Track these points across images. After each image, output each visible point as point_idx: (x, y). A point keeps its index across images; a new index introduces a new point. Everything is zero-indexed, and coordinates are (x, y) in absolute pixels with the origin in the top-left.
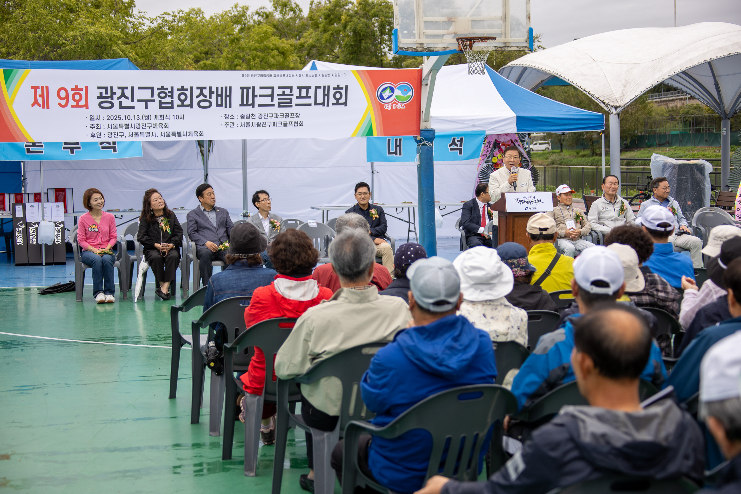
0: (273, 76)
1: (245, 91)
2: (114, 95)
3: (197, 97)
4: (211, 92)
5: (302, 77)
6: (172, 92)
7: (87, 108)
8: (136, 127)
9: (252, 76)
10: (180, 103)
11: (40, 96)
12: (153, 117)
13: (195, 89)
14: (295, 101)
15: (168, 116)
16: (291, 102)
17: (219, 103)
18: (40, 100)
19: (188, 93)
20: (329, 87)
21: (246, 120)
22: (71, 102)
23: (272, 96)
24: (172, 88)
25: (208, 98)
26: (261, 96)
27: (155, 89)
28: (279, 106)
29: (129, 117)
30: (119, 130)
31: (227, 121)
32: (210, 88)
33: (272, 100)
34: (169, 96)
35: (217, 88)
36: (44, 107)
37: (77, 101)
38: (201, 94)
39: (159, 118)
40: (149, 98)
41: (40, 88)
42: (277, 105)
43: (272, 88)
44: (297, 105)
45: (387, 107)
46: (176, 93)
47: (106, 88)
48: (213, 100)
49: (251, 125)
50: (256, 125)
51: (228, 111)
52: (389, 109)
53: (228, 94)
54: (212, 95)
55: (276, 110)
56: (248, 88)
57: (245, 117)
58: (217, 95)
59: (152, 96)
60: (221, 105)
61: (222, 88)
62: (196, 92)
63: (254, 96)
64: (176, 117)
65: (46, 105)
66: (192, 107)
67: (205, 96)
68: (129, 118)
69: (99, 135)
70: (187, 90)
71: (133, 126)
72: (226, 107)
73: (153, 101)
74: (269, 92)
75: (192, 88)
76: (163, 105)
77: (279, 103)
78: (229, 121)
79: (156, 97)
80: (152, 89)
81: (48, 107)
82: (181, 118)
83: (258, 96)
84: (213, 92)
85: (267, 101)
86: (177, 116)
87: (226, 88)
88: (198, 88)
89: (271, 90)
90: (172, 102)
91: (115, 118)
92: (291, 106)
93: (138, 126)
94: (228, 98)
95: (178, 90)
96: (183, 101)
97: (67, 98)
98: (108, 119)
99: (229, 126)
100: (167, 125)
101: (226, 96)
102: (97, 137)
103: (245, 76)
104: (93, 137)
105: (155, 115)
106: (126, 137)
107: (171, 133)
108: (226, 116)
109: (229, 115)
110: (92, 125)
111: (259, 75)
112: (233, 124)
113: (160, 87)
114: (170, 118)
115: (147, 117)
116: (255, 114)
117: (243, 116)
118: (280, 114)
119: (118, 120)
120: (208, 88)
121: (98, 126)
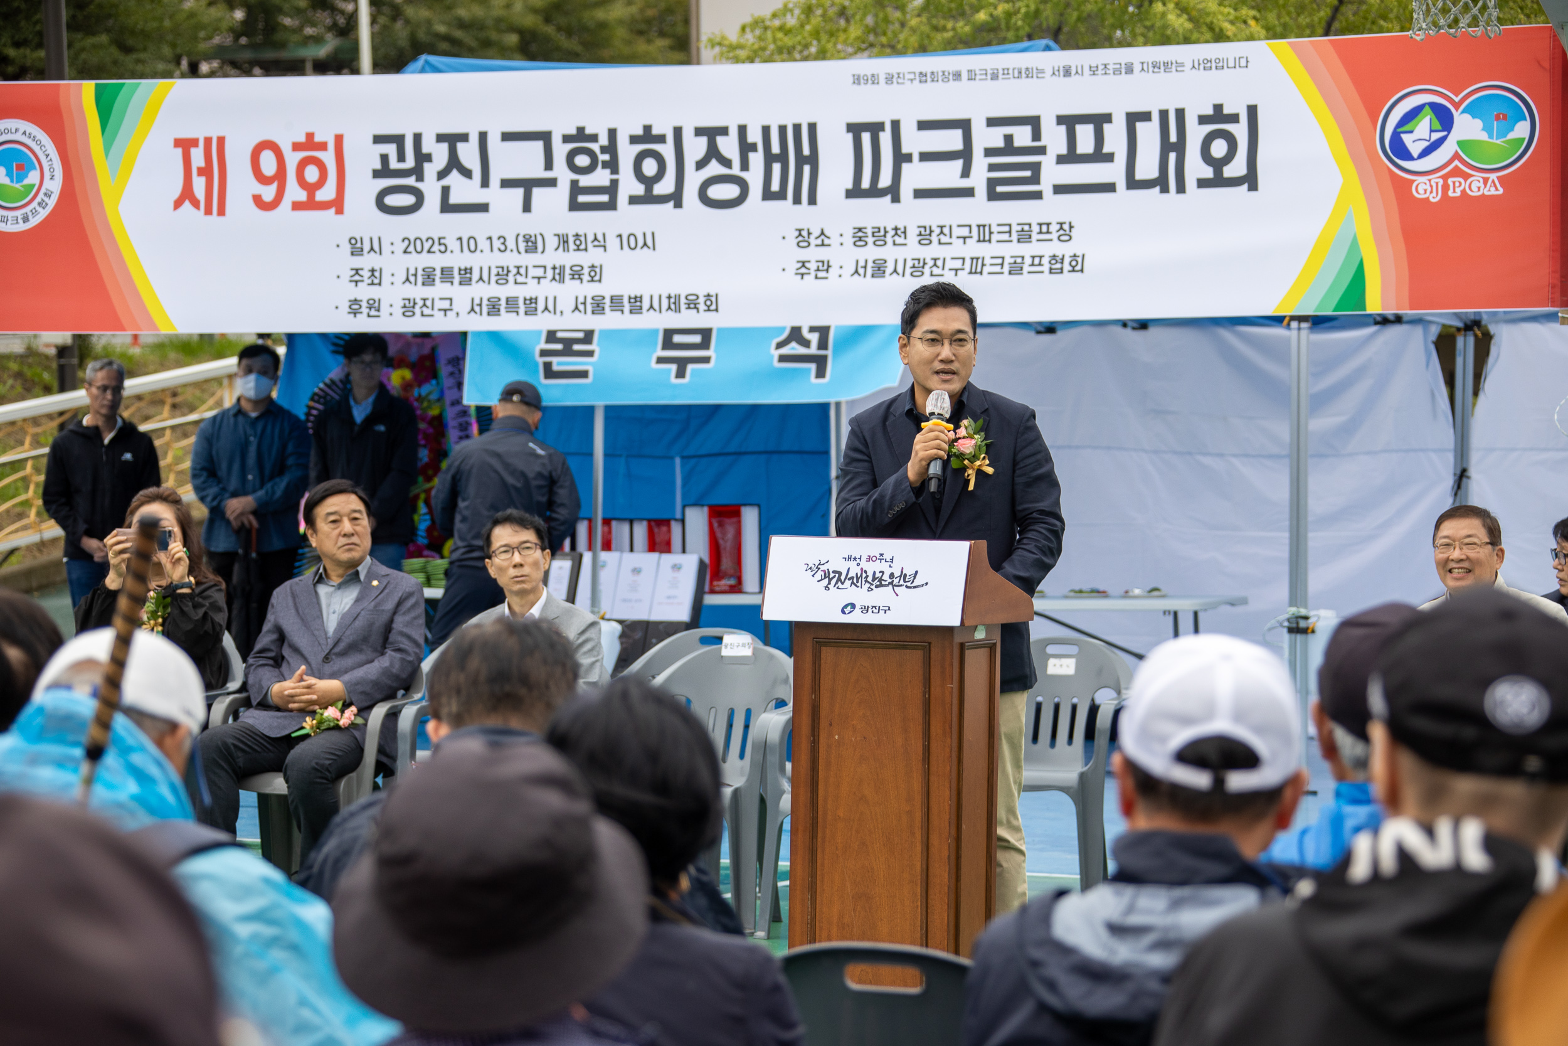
0: (965, 75)
1: (866, 137)
2: (426, 166)
3: (701, 165)
4: (746, 148)
5: (1074, 78)
6: (611, 148)
7: (340, 211)
8: (494, 279)
9: (889, 79)
11: (199, 171)
12: (552, 242)
13: (688, 136)
14: (1052, 173)
15: (600, 237)
16: (1035, 179)
17: (775, 186)
18: (199, 185)
19: (667, 150)
20: (1180, 113)
21: (871, 253)
22: (294, 192)
23: (965, 155)
24: (612, 133)
25: (736, 170)
26: (925, 157)
27: (557, 140)
28: (993, 196)
29: (472, 242)
30: (440, 289)
31: (804, 254)
32: (742, 130)
33: (966, 173)
34: (605, 165)
35: (766, 130)
36: (208, 212)
37: (311, 189)
38: (713, 153)
39: (572, 246)
40: (541, 173)
41: (201, 142)
42: (981, 191)
43: (964, 126)
44: (1059, 189)
45: (1425, 189)
46: (627, 153)
47: (399, 140)
48: (754, 177)
49: (892, 269)
50: (908, 271)
51: (805, 215)
52: (1435, 198)
53: (806, 151)
54: (752, 156)
55: (979, 210)
56: (875, 128)
57: (870, 240)
58: (769, 159)
59: (549, 165)
60: (781, 195)
61: (783, 129)
62: (695, 148)
63: (901, 158)
64: (629, 242)
65: (216, 204)
66: (678, 205)
67: (727, 163)
68: (473, 248)
69: (374, 306)
70: (662, 139)
71: (485, 277)
73: (552, 183)
74: (953, 140)
75: (678, 131)
76: (582, 199)
77: (992, 184)
78: (813, 254)
79: (561, 171)
80: (545, 137)
81: (222, 212)
82: (645, 244)
83: (916, 157)
84: (753, 147)
85: (948, 174)
86: (632, 239)
87: (797, 128)
88: (699, 132)
89: (958, 134)
90: (615, 183)
92: (1038, 195)
93: (503, 275)
94: (807, 169)
95: (634, 140)
96: (650, 183)
97: (280, 175)
98: (405, 252)
99: (809, 274)
100: (598, 270)
101: (801, 160)
102: (369, 316)
103: (862, 81)
104: (355, 314)
105: (558, 235)
106: (458, 314)
107: (607, 301)
108: (800, 235)
109: (809, 234)
110: (357, 271)
111: (912, 76)
112: (825, 267)
113: (573, 132)
114: (608, 245)
115: (530, 244)
116: (905, 228)
117: (860, 234)
118: (999, 225)
119: (438, 253)
120: (734, 132)
121: (373, 275)
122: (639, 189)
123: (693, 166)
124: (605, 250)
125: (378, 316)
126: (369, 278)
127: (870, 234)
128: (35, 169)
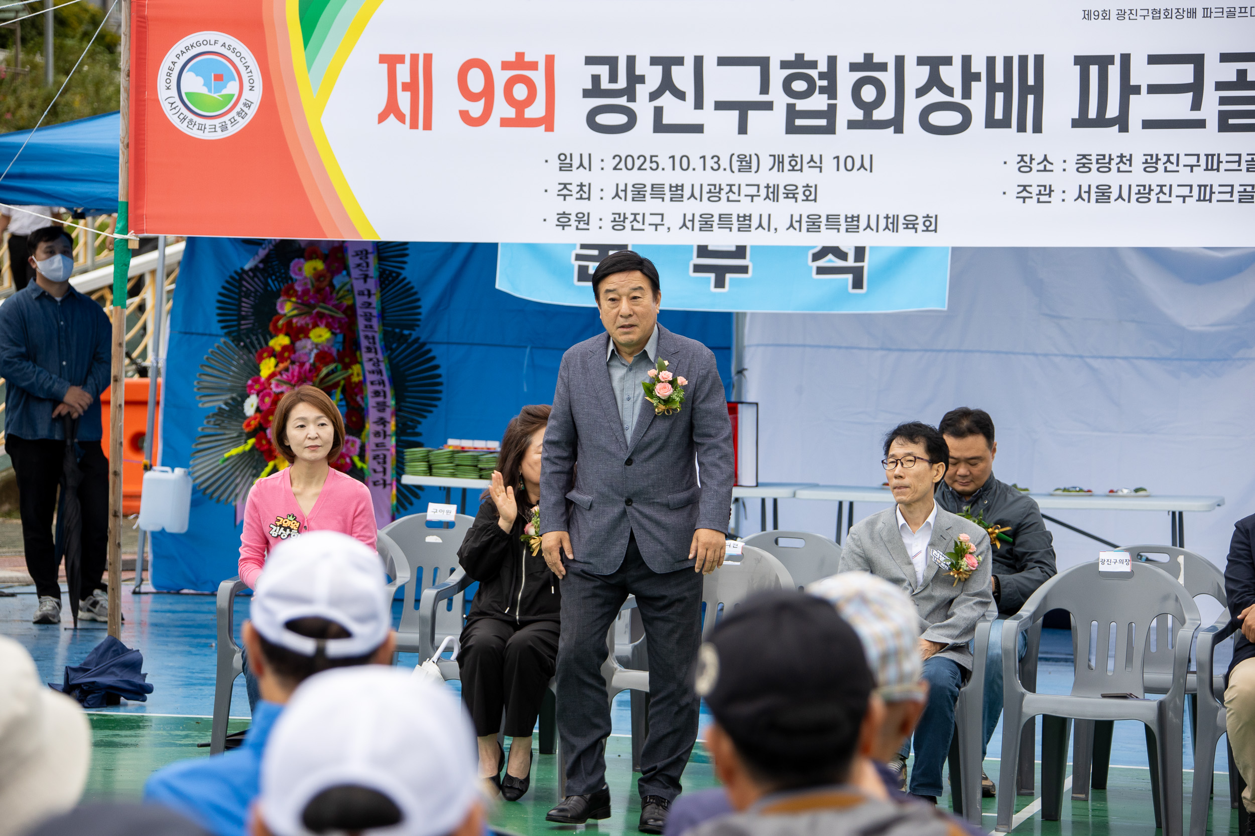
0: (1200, 13)
1: (1094, 70)
2: (638, 86)
3: (921, 92)
4: (969, 77)
6: (831, 75)
7: (550, 128)
8: (705, 196)
9: (1122, 15)
10: (858, 115)
11: (405, 87)
12: (766, 162)
13: (910, 65)
15: (817, 159)
17: (999, 114)
18: (404, 100)
19: (888, 78)
21: (1094, 178)
22: (502, 109)
23: (1196, 88)
24: (832, 61)
25: (957, 98)
26: (1154, 89)
27: (774, 66)
28: (1224, 126)
29: (685, 159)
30: (650, 205)
31: (1025, 179)
32: (967, 61)
33: (1196, 105)
34: (823, 90)
35: (991, 61)
36: (414, 125)
37: (520, 106)
38: (935, 81)
39: (787, 166)
41: (408, 60)
42: (1213, 122)
43: (1197, 61)
46: (846, 80)
47: (612, 62)
48: (977, 104)
49: (1115, 194)
50: (1134, 197)
51: (1029, 142)
53: (1031, 81)
54: (974, 85)
55: (1209, 140)
56: (1104, 62)
57: (1094, 167)
58: (992, 87)
59: (765, 88)
60: (1005, 123)
61: (1008, 61)
62: (917, 76)
63: (1128, 90)
64: (846, 163)
65: (422, 117)
66: (899, 130)
67: (949, 91)
68: (685, 166)
69: (583, 219)
70: (883, 67)
71: (697, 194)
72: (1022, 128)
73: (768, 106)
75: (900, 61)
76: (799, 122)
77: (1223, 117)
78: (1035, 179)
79: (777, 95)
80: (763, 63)
81: (428, 126)
82: (862, 166)
83: (1144, 90)
84: (977, 77)
85: (1177, 106)
86: (849, 160)
87: (1023, 59)
88: (921, 61)
89: (1190, 67)
90: (832, 109)
91: (638, 163)
93: (715, 193)
94: (1031, 98)
95: (854, 67)
96: (868, 108)
97: (488, 93)
98: (615, 168)
99: (1031, 197)
100: (813, 190)
101: (1025, 90)
102: (577, 228)
103: (1093, 16)
104: (563, 227)
105: (774, 156)
106: (669, 229)
107: (823, 219)
108: (1022, 160)
109: (1032, 159)
110: (565, 186)
111: (1145, 13)
112: (1047, 192)
113: (793, 58)
114: (823, 165)
115: (744, 163)
116: (1131, 155)
117: (1084, 161)
118: (1227, 155)
119: (649, 169)
120: (957, 63)
121: (581, 190)
122: (858, 114)
123: (914, 93)
124: (821, 171)
125: (588, 229)
126: (577, 193)
127: (1094, 161)
128: (235, 80)
